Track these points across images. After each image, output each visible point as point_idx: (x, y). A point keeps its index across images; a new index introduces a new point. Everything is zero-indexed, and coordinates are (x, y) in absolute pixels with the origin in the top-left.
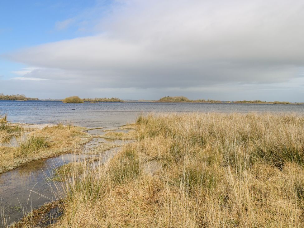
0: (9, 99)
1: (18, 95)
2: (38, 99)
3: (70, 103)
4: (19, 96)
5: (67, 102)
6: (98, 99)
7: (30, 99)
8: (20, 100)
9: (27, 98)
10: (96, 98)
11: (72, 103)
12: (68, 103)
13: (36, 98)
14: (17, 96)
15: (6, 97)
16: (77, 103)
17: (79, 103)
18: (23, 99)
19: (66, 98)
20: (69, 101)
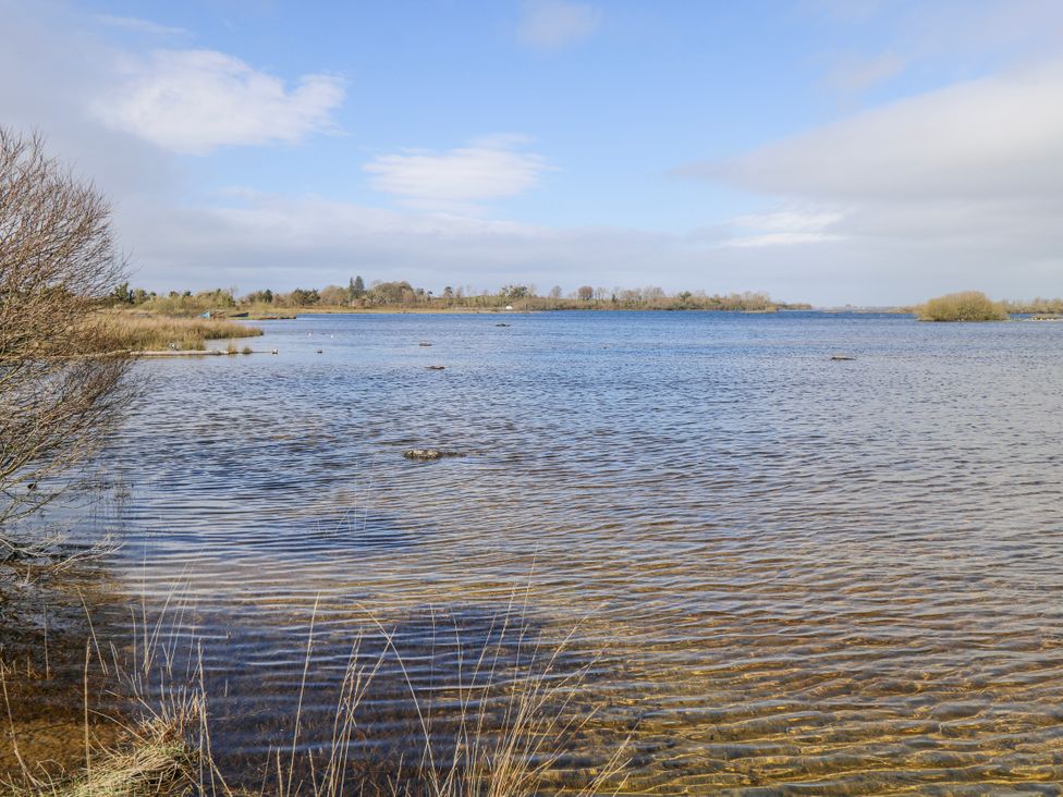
0: (722, 309)
1: (747, 293)
2: (809, 307)
3: (944, 321)
4: (750, 298)
5: (934, 316)
6: (1046, 302)
7: (785, 306)
8: (754, 309)
9: (774, 305)
10: (1037, 301)
11: (956, 320)
12: (938, 320)
13: (804, 302)
14: (743, 298)
15: (712, 300)
16: (977, 320)
17: (987, 319)
18: (764, 308)
19: (932, 301)
20: (944, 311)
